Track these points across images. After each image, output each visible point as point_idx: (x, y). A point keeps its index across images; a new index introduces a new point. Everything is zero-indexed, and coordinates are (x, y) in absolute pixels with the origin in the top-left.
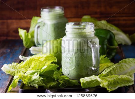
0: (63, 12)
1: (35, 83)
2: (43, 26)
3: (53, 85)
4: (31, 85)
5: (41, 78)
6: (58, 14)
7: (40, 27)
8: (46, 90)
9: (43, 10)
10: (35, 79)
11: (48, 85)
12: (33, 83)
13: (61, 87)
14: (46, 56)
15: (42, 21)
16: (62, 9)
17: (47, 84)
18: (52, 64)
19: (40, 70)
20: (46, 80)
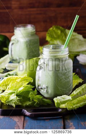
0: (34, 30)
1: (12, 103)
2: (17, 43)
3: (28, 104)
4: (9, 104)
5: (18, 98)
6: (30, 32)
7: (14, 44)
8: (23, 110)
9: (16, 28)
10: (13, 100)
11: (24, 105)
12: (10, 103)
13: (36, 106)
14: (23, 77)
15: (15, 39)
16: (34, 28)
17: (24, 103)
18: (28, 85)
19: (17, 91)
20: (22, 100)
